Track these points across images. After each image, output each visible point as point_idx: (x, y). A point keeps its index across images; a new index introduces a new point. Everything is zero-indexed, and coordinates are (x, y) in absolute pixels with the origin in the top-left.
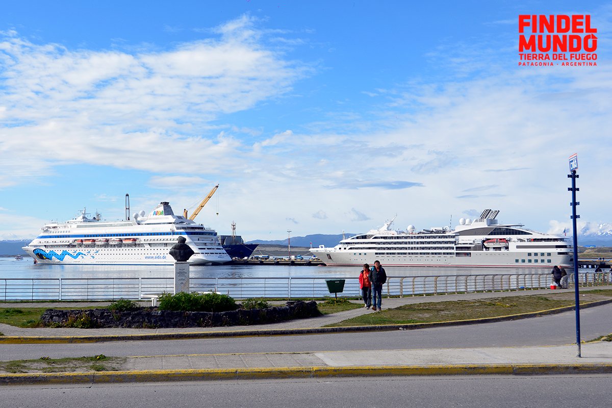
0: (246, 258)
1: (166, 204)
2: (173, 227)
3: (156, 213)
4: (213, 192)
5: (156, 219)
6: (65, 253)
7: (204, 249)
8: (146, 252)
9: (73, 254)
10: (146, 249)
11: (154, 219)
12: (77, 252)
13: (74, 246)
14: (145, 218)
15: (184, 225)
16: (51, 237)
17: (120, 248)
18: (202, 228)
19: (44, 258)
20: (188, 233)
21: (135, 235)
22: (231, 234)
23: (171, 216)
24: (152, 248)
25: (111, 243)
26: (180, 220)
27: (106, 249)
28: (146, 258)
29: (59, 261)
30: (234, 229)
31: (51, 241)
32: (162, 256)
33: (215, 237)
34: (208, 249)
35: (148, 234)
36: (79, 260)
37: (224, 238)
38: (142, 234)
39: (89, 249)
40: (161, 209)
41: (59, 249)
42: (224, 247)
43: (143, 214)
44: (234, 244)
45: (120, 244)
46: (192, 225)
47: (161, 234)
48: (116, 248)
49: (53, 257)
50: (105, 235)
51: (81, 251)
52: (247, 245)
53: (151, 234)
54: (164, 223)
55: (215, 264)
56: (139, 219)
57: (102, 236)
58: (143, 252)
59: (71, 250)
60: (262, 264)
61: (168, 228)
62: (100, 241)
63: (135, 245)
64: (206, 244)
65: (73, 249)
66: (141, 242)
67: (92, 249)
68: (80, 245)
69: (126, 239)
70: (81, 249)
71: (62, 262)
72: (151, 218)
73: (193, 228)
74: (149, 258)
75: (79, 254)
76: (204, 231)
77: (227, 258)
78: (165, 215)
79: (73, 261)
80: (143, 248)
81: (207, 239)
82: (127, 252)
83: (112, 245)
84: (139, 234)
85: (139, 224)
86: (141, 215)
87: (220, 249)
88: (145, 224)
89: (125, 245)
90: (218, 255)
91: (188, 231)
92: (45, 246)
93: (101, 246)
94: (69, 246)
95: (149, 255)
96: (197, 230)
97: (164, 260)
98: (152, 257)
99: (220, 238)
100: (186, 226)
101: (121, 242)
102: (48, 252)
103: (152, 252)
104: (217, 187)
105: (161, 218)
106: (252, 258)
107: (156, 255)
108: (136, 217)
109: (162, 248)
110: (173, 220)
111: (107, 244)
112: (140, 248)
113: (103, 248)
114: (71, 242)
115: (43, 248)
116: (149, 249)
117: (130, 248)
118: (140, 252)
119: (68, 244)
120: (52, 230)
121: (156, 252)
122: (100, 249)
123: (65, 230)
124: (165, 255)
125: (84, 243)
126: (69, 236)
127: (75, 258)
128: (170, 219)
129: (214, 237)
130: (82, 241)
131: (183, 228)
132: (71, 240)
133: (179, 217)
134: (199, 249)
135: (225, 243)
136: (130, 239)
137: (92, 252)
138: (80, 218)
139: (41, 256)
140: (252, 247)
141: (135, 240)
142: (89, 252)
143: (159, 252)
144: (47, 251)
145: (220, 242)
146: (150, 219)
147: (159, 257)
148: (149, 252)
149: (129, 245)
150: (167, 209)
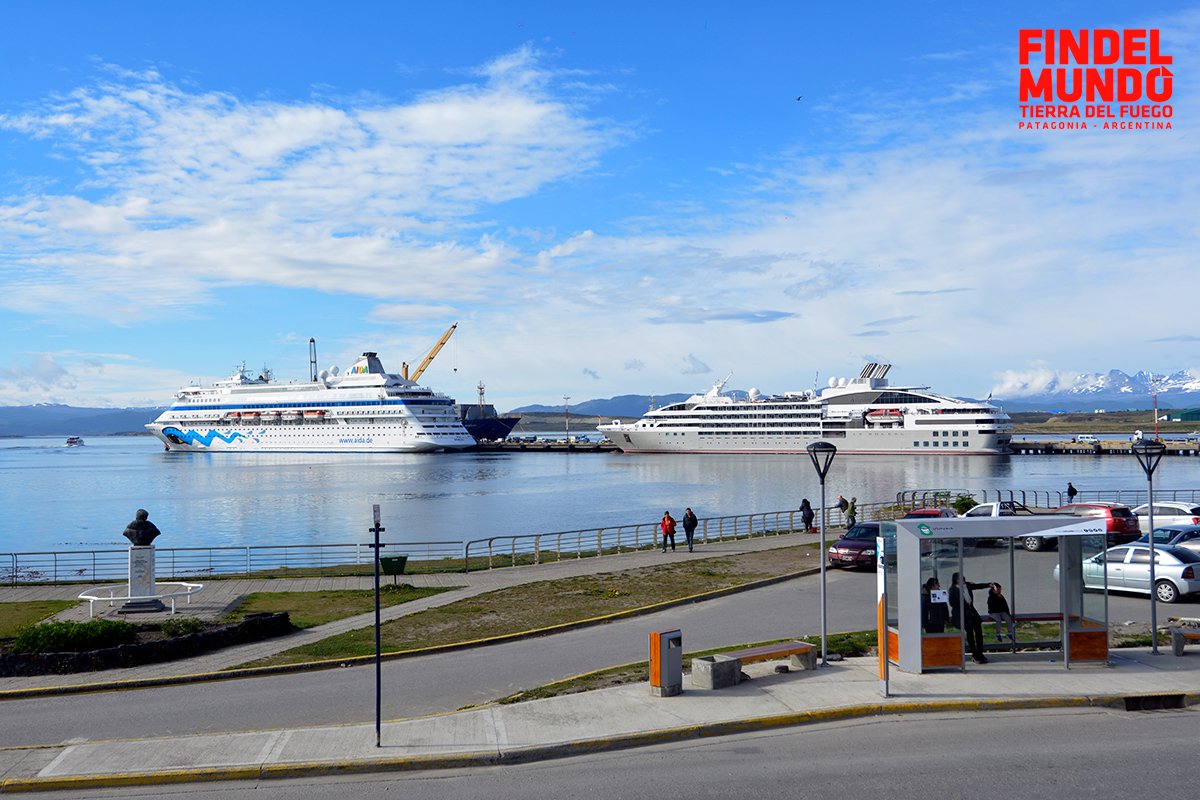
0: (499, 440)
1: (371, 356)
2: (384, 393)
3: (356, 371)
4: (448, 336)
5: (357, 379)
6: (212, 434)
7: (433, 427)
8: (341, 432)
9: (225, 436)
10: (341, 428)
11: (352, 379)
12: (232, 433)
13: (228, 423)
14: (339, 377)
15: (401, 389)
16: (190, 408)
17: (299, 427)
18: (429, 394)
19: (181, 441)
20: (405, 402)
21: (323, 405)
22: (477, 403)
23: (379, 375)
24: (351, 426)
25: (285, 418)
26: (394, 381)
27: (278, 427)
28: (341, 441)
29: (203, 446)
30: (482, 394)
31: (190, 415)
32: (366, 438)
33: (450, 408)
34: (438, 426)
35: (343, 404)
36: (236, 444)
37: (465, 408)
38: (333, 404)
39: (251, 427)
40: (364, 363)
41: (204, 427)
42: (465, 423)
43: (336, 372)
44: (482, 418)
45: (300, 420)
46: (414, 389)
47: (363, 403)
48: (294, 426)
49: (195, 441)
50: (276, 406)
51: (238, 431)
52: (502, 420)
53: (348, 404)
54: (368, 387)
55: (450, 450)
56: (328, 380)
57: (271, 406)
58: (336, 432)
59: (222, 430)
60: (524, 449)
61: (374, 394)
62: (268, 414)
63: (324, 421)
64: (435, 418)
65: (225, 427)
66: (333, 417)
67: (255, 427)
68: (237, 422)
69: (308, 411)
70: (237, 427)
71: (208, 448)
72: (347, 378)
73: (414, 394)
74: (346, 441)
75: (235, 435)
76: (431, 398)
77: (470, 441)
78: (370, 372)
79: (225, 446)
80: (335, 426)
81: (438, 412)
82: (311, 432)
83: (286, 421)
84: (328, 404)
85: (329, 388)
86: (333, 372)
87: (458, 426)
88: (339, 388)
89: (307, 421)
90: (455, 436)
91: (405, 398)
92: (181, 422)
93: (270, 423)
94: (218, 422)
95: (346, 437)
96: (420, 398)
97: (370, 445)
98: (351, 441)
99: (460, 408)
100: (402, 391)
101: (300, 416)
102: (185, 433)
103: (351, 432)
104: (455, 327)
105: (364, 379)
106: (510, 440)
107: (356, 437)
108: (324, 377)
109: (366, 425)
110: (383, 382)
111: (278, 420)
112: (331, 426)
113: (273, 427)
114: (222, 416)
115: (179, 427)
116: (346, 428)
117: (316, 426)
118: (331, 432)
119: (218, 419)
120: (192, 397)
121: (356, 432)
122: (268, 427)
123: (213, 397)
124: (371, 437)
125: (243, 417)
126: (218, 407)
127: (229, 441)
128: (379, 379)
129: (448, 408)
130: (239, 414)
131: (398, 394)
132: (222, 413)
133: (393, 377)
134: (424, 427)
135: (466, 417)
136: (315, 411)
137: (255, 433)
138: (237, 379)
139: (175, 439)
140: (510, 422)
141: (322, 413)
142: (251, 432)
143: (361, 432)
144: (185, 430)
145: (459, 415)
146: (347, 379)
147: (361, 441)
148: (346, 432)
149: (313, 422)
150: (374, 363)
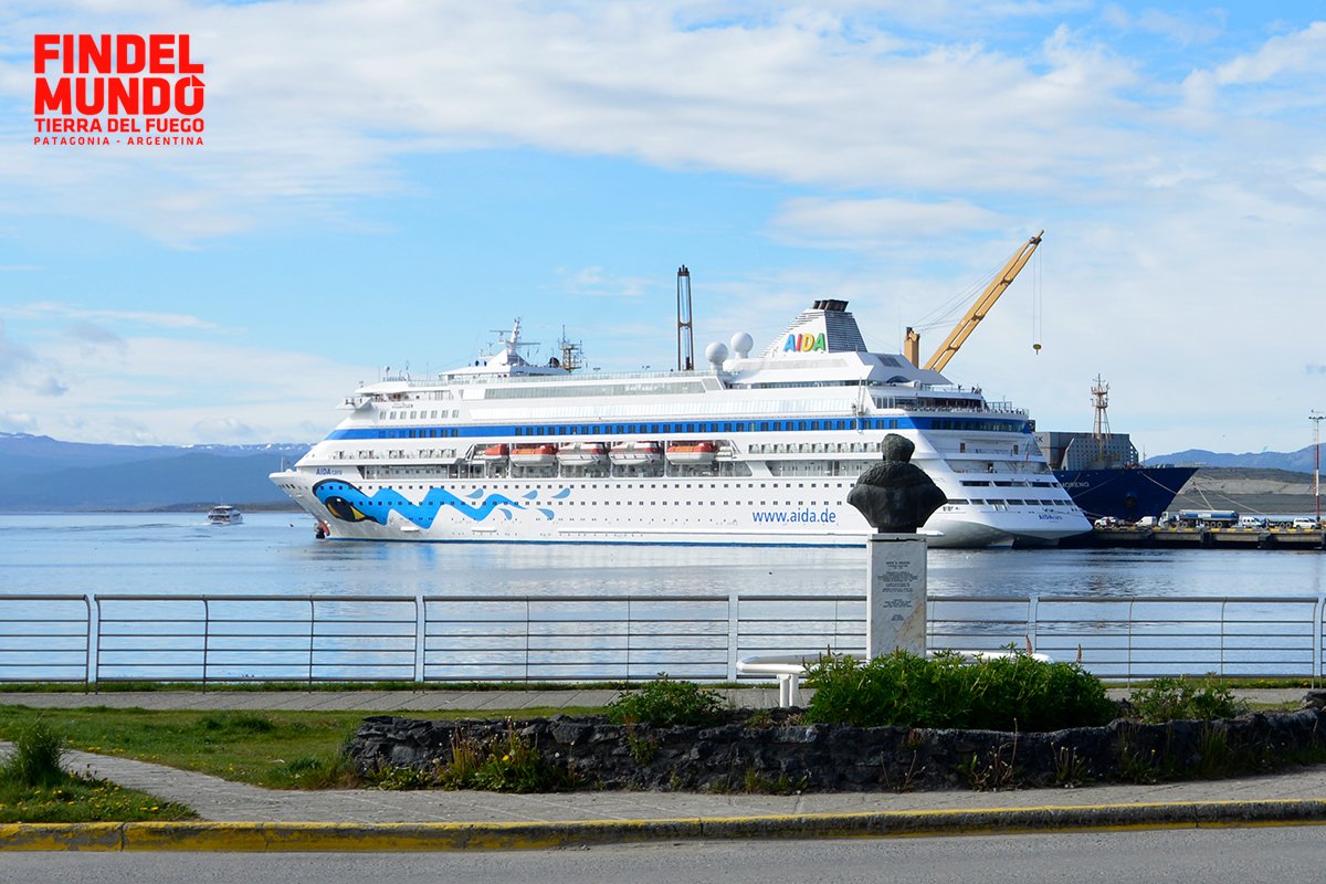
0: (1147, 521)
1: (835, 310)
2: (865, 400)
3: (796, 344)
4: (1018, 265)
5: (797, 365)
6: (437, 499)
7: (986, 484)
8: (757, 494)
9: (468, 502)
10: (757, 485)
11: (788, 365)
12: (487, 494)
13: (475, 470)
14: (753, 360)
15: (910, 389)
16: (382, 433)
17: (654, 480)
18: (976, 403)
19: (358, 515)
20: (920, 423)
21: (714, 427)
23: (853, 354)
24: (782, 480)
25: (618, 459)
26: (890, 371)
27: (601, 482)
28: (757, 517)
29: (413, 527)
30: (1102, 407)
31: (382, 450)
32: (819, 510)
33: (1028, 438)
34: (999, 484)
35: (764, 426)
36: (495, 524)
37: (1061, 442)
38: (740, 426)
39: (533, 482)
40: (818, 326)
41: (416, 481)
42: (1064, 477)
43: (745, 347)
44: (1101, 465)
45: (656, 464)
46: (938, 390)
47: (814, 425)
48: (640, 479)
49: (393, 514)
50: (596, 429)
51: (501, 491)
52: (1153, 472)
53: (777, 425)
54: (828, 383)
55: (1027, 543)
56: (728, 366)
57: (585, 429)
58: (744, 494)
59: (461, 488)
60: (1209, 543)
61: (841, 403)
62: (577, 450)
63: (715, 467)
64: (990, 464)
65: (469, 482)
66: (739, 458)
67: (544, 482)
68: (499, 468)
69: (676, 444)
70: (500, 481)
71: (427, 534)
72: (775, 361)
73: (940, 402)
74: (770, 517)
75: (494, 501)
76: (984, 414)
77: (1076, 521)
78: (832, 349)
79: (468, 528)
80: (744, 481)
81: (995, 447)
82: (683, 494)
83: (622, 467)
84: (728, 426)
85: (729, 386)
86: (737, 350)
87: (1046, 485)
88: (754, 386)
89: (675, 469)
90: (1040, 508)
91: (919, 413)
92: (361, 468)
93: (581, 471)
94: (453, 469)
95: (769, 508)
96: (955, 412)
97: (829, 527)
98: (782, 518)
99: (1047, 442)
100: (912, 395)
101: (657, 457)
102: (371, 494)
103: (782, 494)
104: (1036, 241)
105: (815, 364)
106: (1172, 522)
107: (794, 507)
108: (718, 359)
109: (821, 478)
110: (864, 371)
111: (602, 464)
112: (732, 481)
113: (588, 480)
114: (461, 454)
115: (354, 478)
116: (769, 485)
117: (695, 480)
118: (732, 494)
119: (452, 461)
120: (389, 406)
121: (794, 494)
122: (577, 482)
123: (439, 406)
124: (832, 508)
125: (514, 458)
126: (453, 432)
127: (479, 515)
128: (852, 365)
129: (1022, 440)
130: (505, 450)
131: (901, 402)
132: (462, 446)
133: (888, 361)
134: (966, 484)
135: (1065, 463)
136: (693, 443)
137: (545, 495)
138: (499, 362)
139: (343, 508)
140: (1170, 479)
141: (712, 447)
142: (533, 495)
143: (807, 494)
144: (370, 488)
145: (1046, 457)
146: (774, 366)
147: (806, 517)
148: (769, 494)
149: (689, 469)
150: (841, 325)
